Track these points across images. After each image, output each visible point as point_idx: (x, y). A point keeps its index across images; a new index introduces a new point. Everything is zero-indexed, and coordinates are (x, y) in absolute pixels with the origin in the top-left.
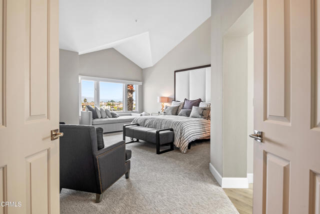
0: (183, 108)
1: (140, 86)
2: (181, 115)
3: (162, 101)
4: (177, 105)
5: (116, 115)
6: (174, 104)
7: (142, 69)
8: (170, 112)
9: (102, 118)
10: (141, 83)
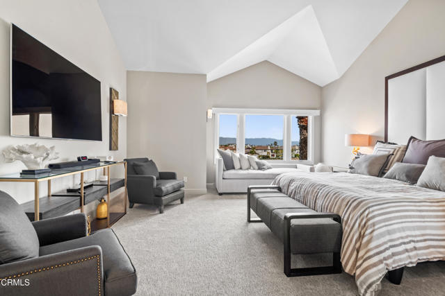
0: (401, 160)
1: (315, 118)
2: (392, 177)
3: (352, 144)
4: (387, 153)
5: (264, 165)
6: (378, 150)
7: (321, 89)
8: (364, 167)
9: (241, 169)
10: (317, 113)
